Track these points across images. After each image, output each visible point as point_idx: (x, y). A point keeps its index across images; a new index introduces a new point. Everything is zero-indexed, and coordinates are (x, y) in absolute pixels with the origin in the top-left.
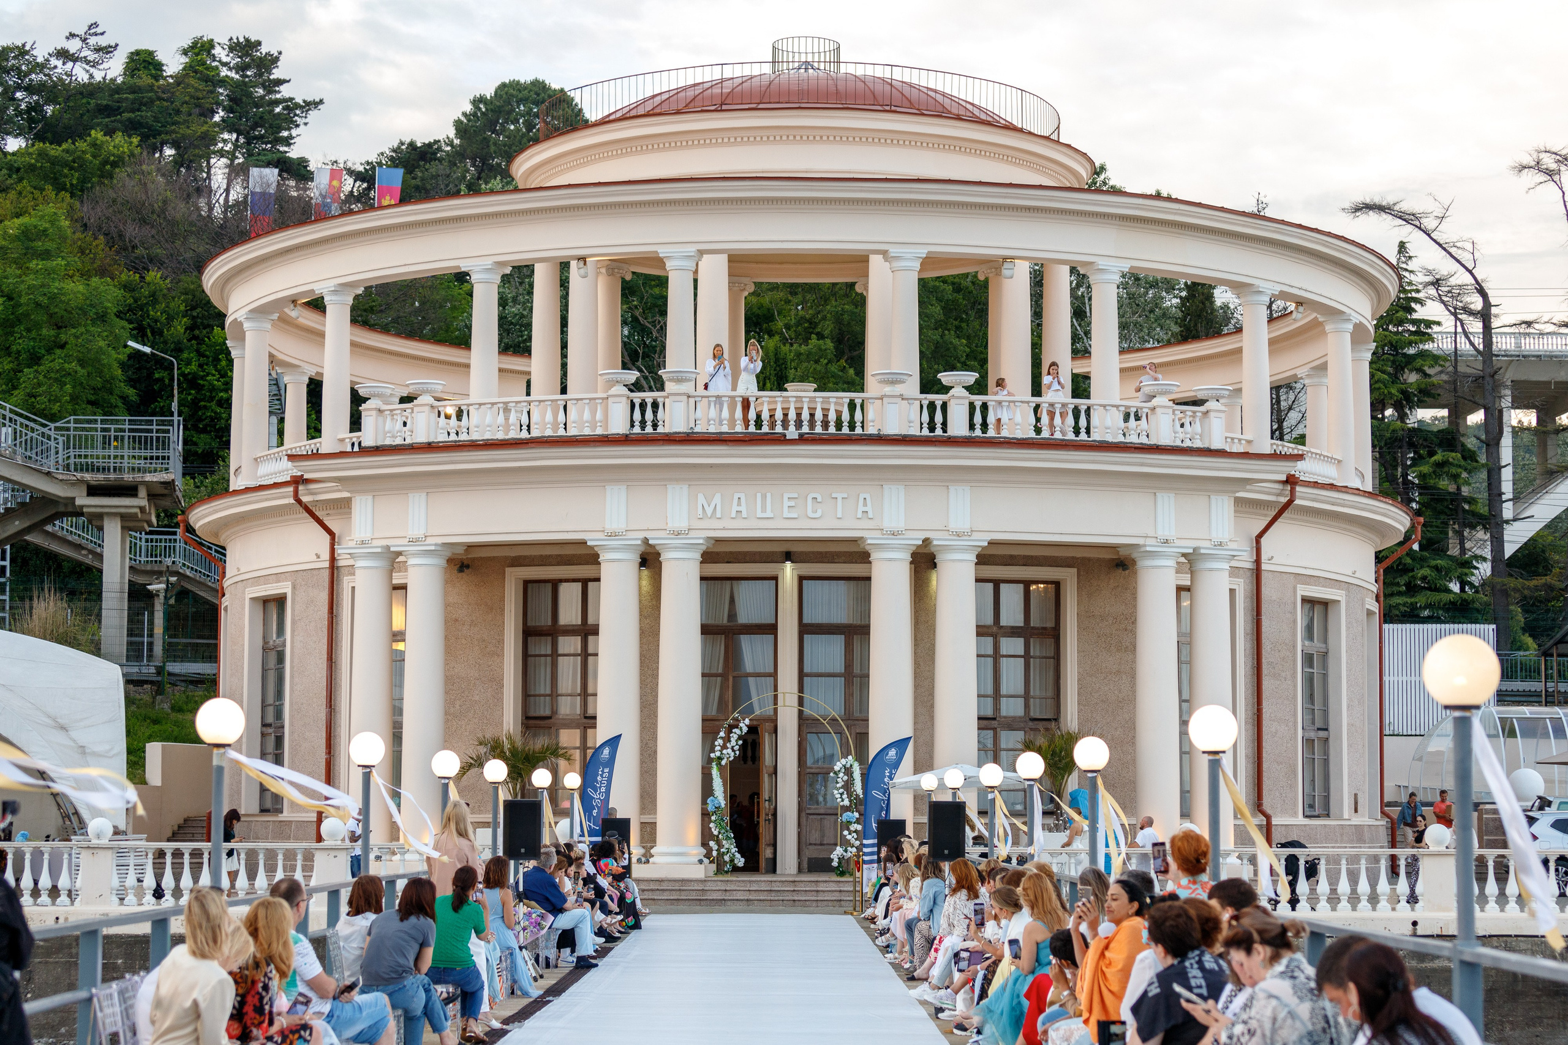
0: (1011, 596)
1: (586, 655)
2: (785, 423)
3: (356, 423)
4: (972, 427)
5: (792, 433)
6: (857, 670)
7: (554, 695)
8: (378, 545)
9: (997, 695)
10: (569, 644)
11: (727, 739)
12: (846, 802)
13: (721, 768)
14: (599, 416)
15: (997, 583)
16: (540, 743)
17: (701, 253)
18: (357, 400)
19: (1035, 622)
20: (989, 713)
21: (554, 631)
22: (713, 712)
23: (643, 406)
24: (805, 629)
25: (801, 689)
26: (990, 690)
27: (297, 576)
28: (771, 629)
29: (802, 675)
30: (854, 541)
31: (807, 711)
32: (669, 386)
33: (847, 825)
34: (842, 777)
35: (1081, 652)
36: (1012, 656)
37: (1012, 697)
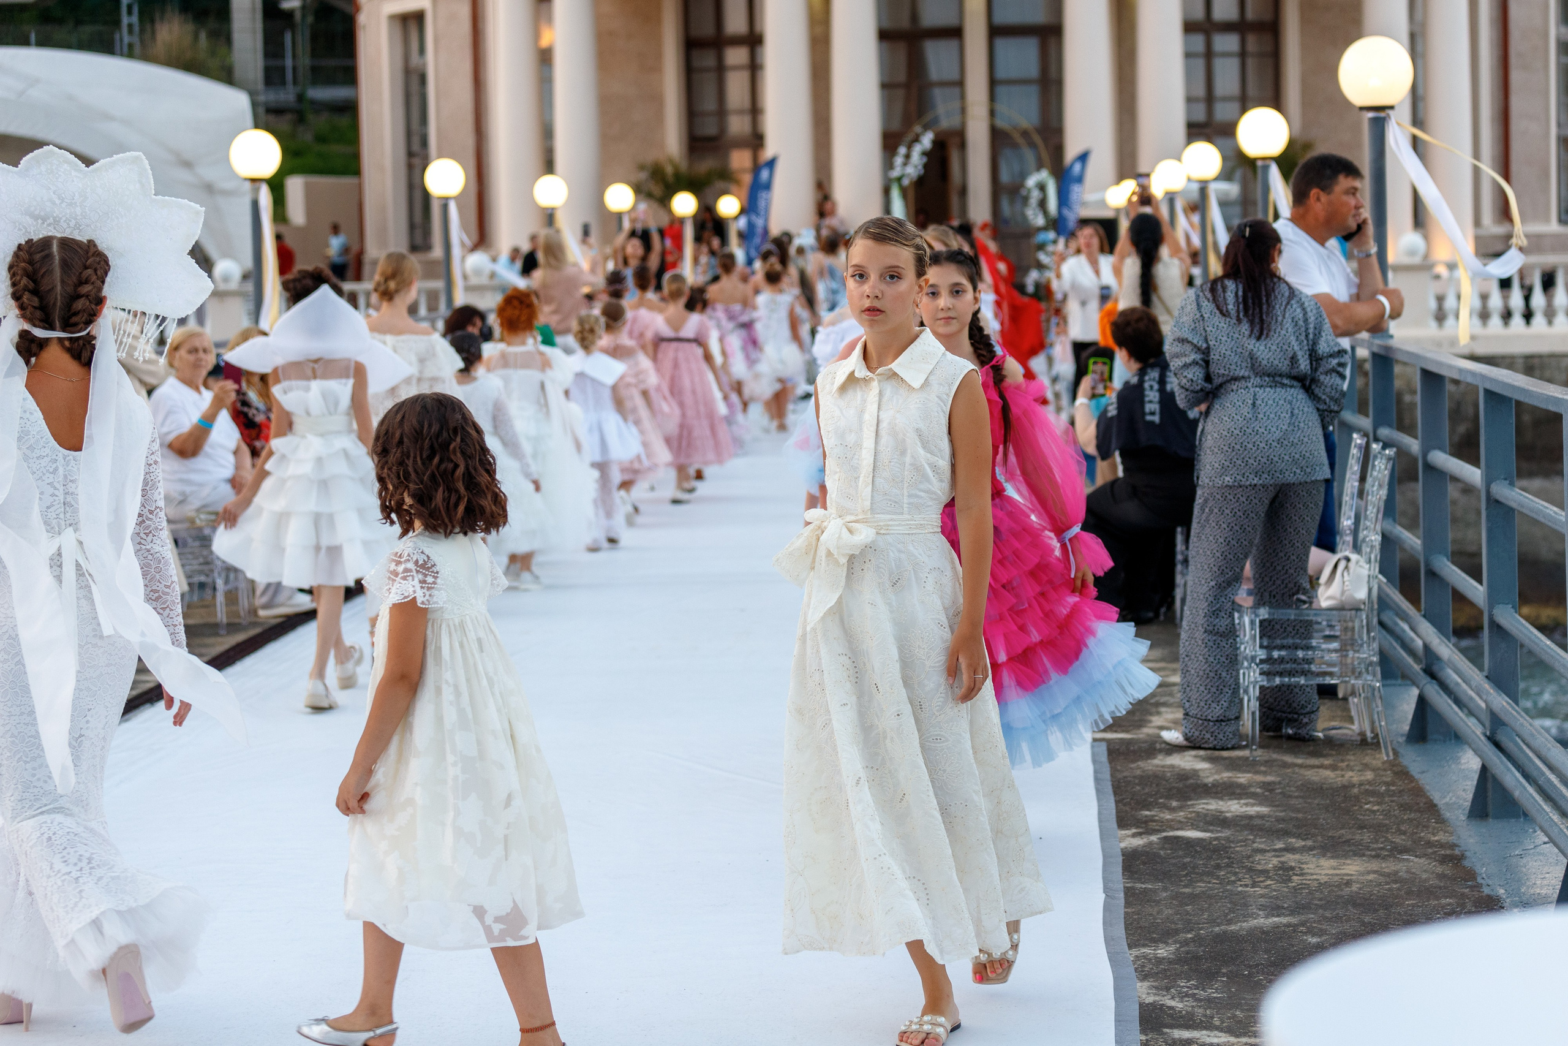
1: (754, 68)
6: (1053, 74)
7: (722, 112)
9: (1210, 98)
10: (736, 56)
11: (908, 156)
12: (1040, 221)
13: (904, 192)
16: (705, 165)
19: (1250, 15)
20: (1200, 116)
21: (719, 42)
22: (894, 126)
24: (996, 32)
25: (992, 97)
26: (1200, 91)
28: (955, 33)
29: (993, 82)
31: (1000, 123)
33: (1041, 247)
34: (1036, 195)
35: (1304, 47)
36: (1226, 55)
37: (1226, 99)
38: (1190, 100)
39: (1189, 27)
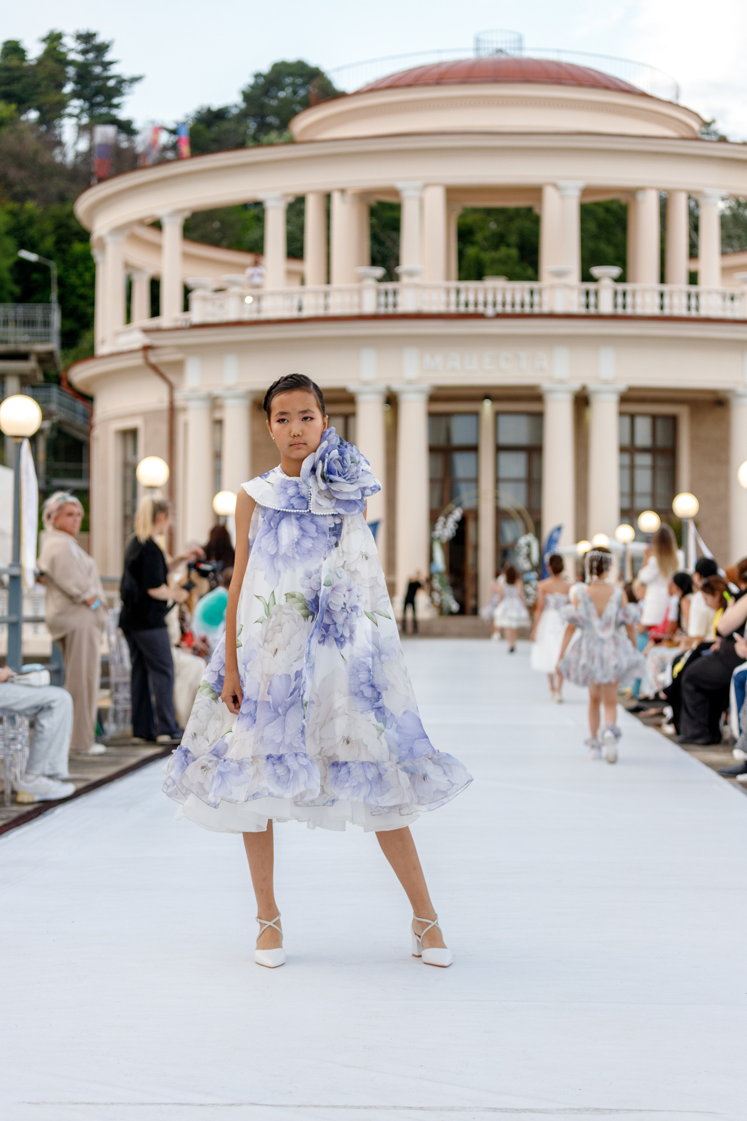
0: (643, 426)
2: (485, 304)
3: (186, 308)
4: (615, 306)
5: (490, 311)
6: (535, 476)
8: (204, 391)
9: (632, 494)
11: (445, 524)
12: (528, 567)
13: (442, 545)
14: (356, 299)
15: (632, 416)
17: (426, 186)
18: (187, 291)
19: (659, 443)
20: (627, 505)
22: (436, 505)
23: (386, 293)
24: (500, 449)
25: (497, 489)
26: (627, 489)
27: (148, 415)
28: (474, 449)
29: (498, 480)
30: (533, 388)
31: (501, 505)
32: (405, 280)
34: (524, 551)
35: (693, 464)
36: (643, 467)
37: (643, 495)
38: (622, 495)
39: (623, 450)
